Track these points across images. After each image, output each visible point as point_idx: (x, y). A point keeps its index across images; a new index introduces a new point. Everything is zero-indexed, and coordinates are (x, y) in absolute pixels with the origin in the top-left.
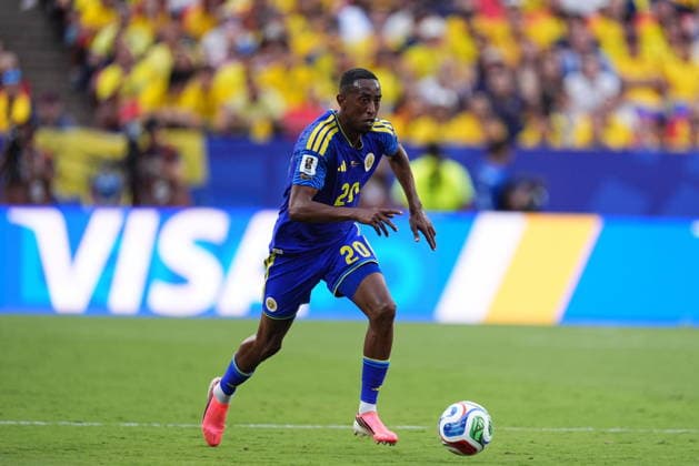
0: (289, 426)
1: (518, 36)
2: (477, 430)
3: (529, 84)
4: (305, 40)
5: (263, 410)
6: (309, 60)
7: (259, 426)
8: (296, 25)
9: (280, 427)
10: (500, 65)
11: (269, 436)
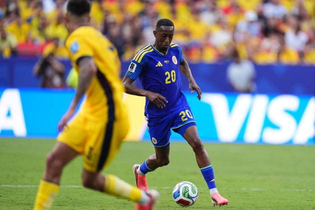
0: (20, 186)
1: (122, 10)
2: (185, 193)
3: (127, 32)
4: (26, 12)
5: (8, 178)
6: (29, 21)
7: (7, 186)
8: (22, 5)
9: (16, 186)
10: (114, 23)
11: (11, 190)
